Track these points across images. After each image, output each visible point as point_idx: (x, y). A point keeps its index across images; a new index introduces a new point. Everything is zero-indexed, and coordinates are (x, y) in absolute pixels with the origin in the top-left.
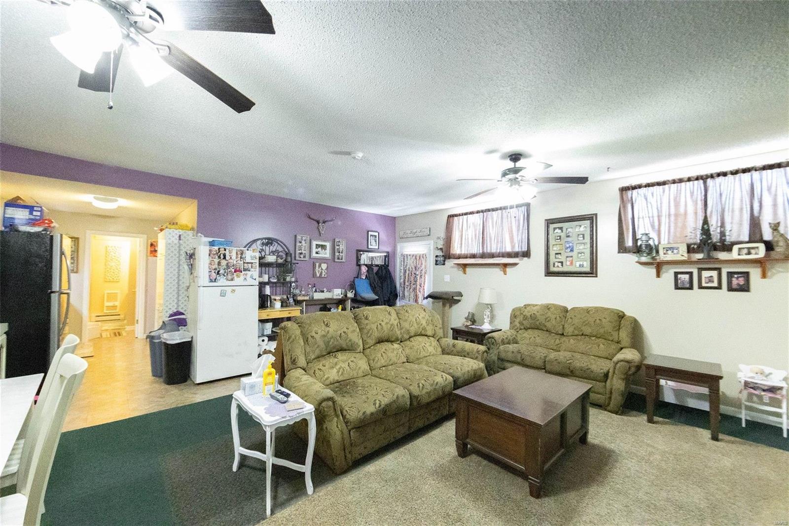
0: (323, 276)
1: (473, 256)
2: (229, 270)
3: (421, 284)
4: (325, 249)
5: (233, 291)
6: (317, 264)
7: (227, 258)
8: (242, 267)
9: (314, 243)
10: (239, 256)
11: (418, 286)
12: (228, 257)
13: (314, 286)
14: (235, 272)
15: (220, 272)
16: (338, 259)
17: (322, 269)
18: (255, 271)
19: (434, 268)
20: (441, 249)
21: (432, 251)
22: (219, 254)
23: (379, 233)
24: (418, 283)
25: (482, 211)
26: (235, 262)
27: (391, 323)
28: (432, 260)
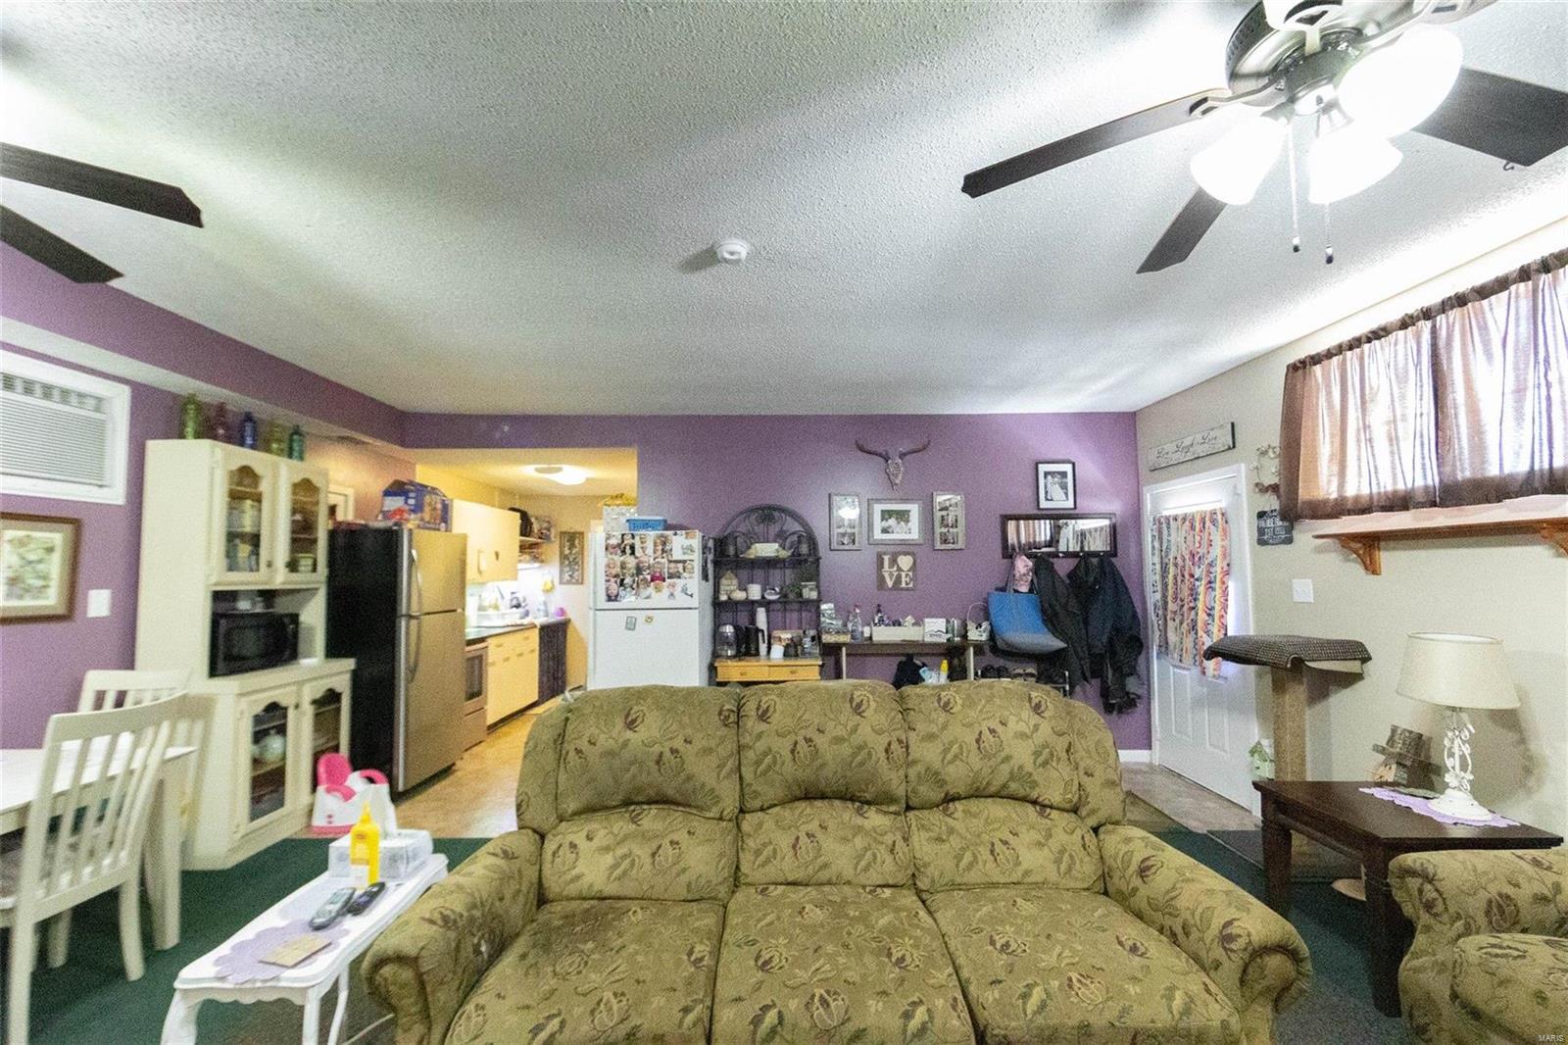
0: (903, 585)
1: (1400, 502)
2: (641, 577)
3: (1213, 608)
4: (907, 521)
5: (649, 619)
6: (886, 558)
7: (637, 554)
8: (666, 570)
9: (878, 508)
10: (660, 548)
11: (1202, 617)
12: (638, 552)
13: (879, 611)
14: (652, 580)
15: (625, 582)
16: (945, 541)
17: (899, 569)
18: (690, 578)
19: (1254, 554)
20: (1275, 488)
21: (1245, 499)
22: (623, 546)
23: (1074, 464)
24: (1200, 605)
25: (1427, 314)
26: (652, 561)
27: (857, 739)
28: (1244, 529)
